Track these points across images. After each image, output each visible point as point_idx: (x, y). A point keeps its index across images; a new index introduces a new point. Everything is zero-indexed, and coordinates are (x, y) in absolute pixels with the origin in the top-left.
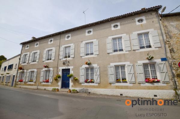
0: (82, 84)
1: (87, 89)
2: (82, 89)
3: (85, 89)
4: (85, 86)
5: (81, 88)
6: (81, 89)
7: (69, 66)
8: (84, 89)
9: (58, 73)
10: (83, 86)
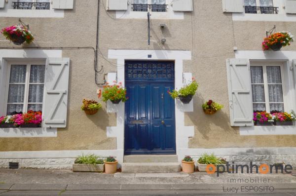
0: (242, 133)
1: (267, 152)
2: (244, 150)
3: (258, 153)
4: (258, 138)
5: (237, 150)
6: (242, 154)
7: (168, 49)
8: (251, 151)
9: (100, 81)
10: (245, 138)
